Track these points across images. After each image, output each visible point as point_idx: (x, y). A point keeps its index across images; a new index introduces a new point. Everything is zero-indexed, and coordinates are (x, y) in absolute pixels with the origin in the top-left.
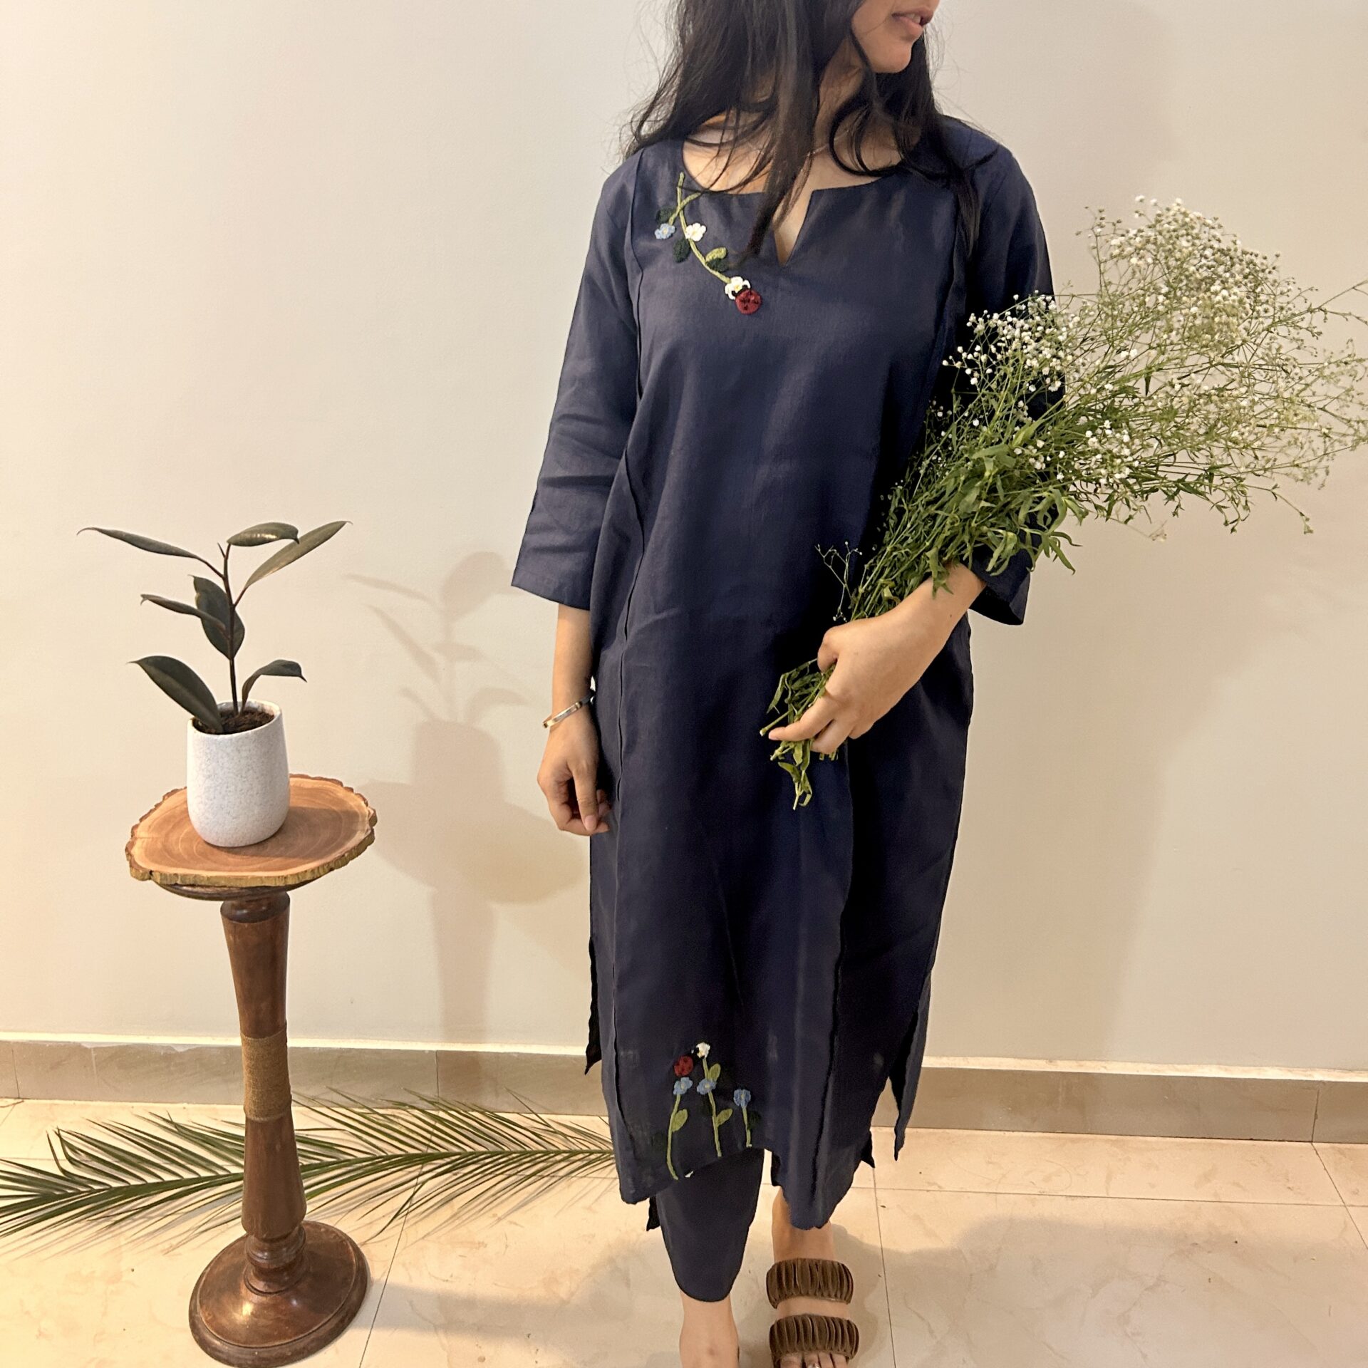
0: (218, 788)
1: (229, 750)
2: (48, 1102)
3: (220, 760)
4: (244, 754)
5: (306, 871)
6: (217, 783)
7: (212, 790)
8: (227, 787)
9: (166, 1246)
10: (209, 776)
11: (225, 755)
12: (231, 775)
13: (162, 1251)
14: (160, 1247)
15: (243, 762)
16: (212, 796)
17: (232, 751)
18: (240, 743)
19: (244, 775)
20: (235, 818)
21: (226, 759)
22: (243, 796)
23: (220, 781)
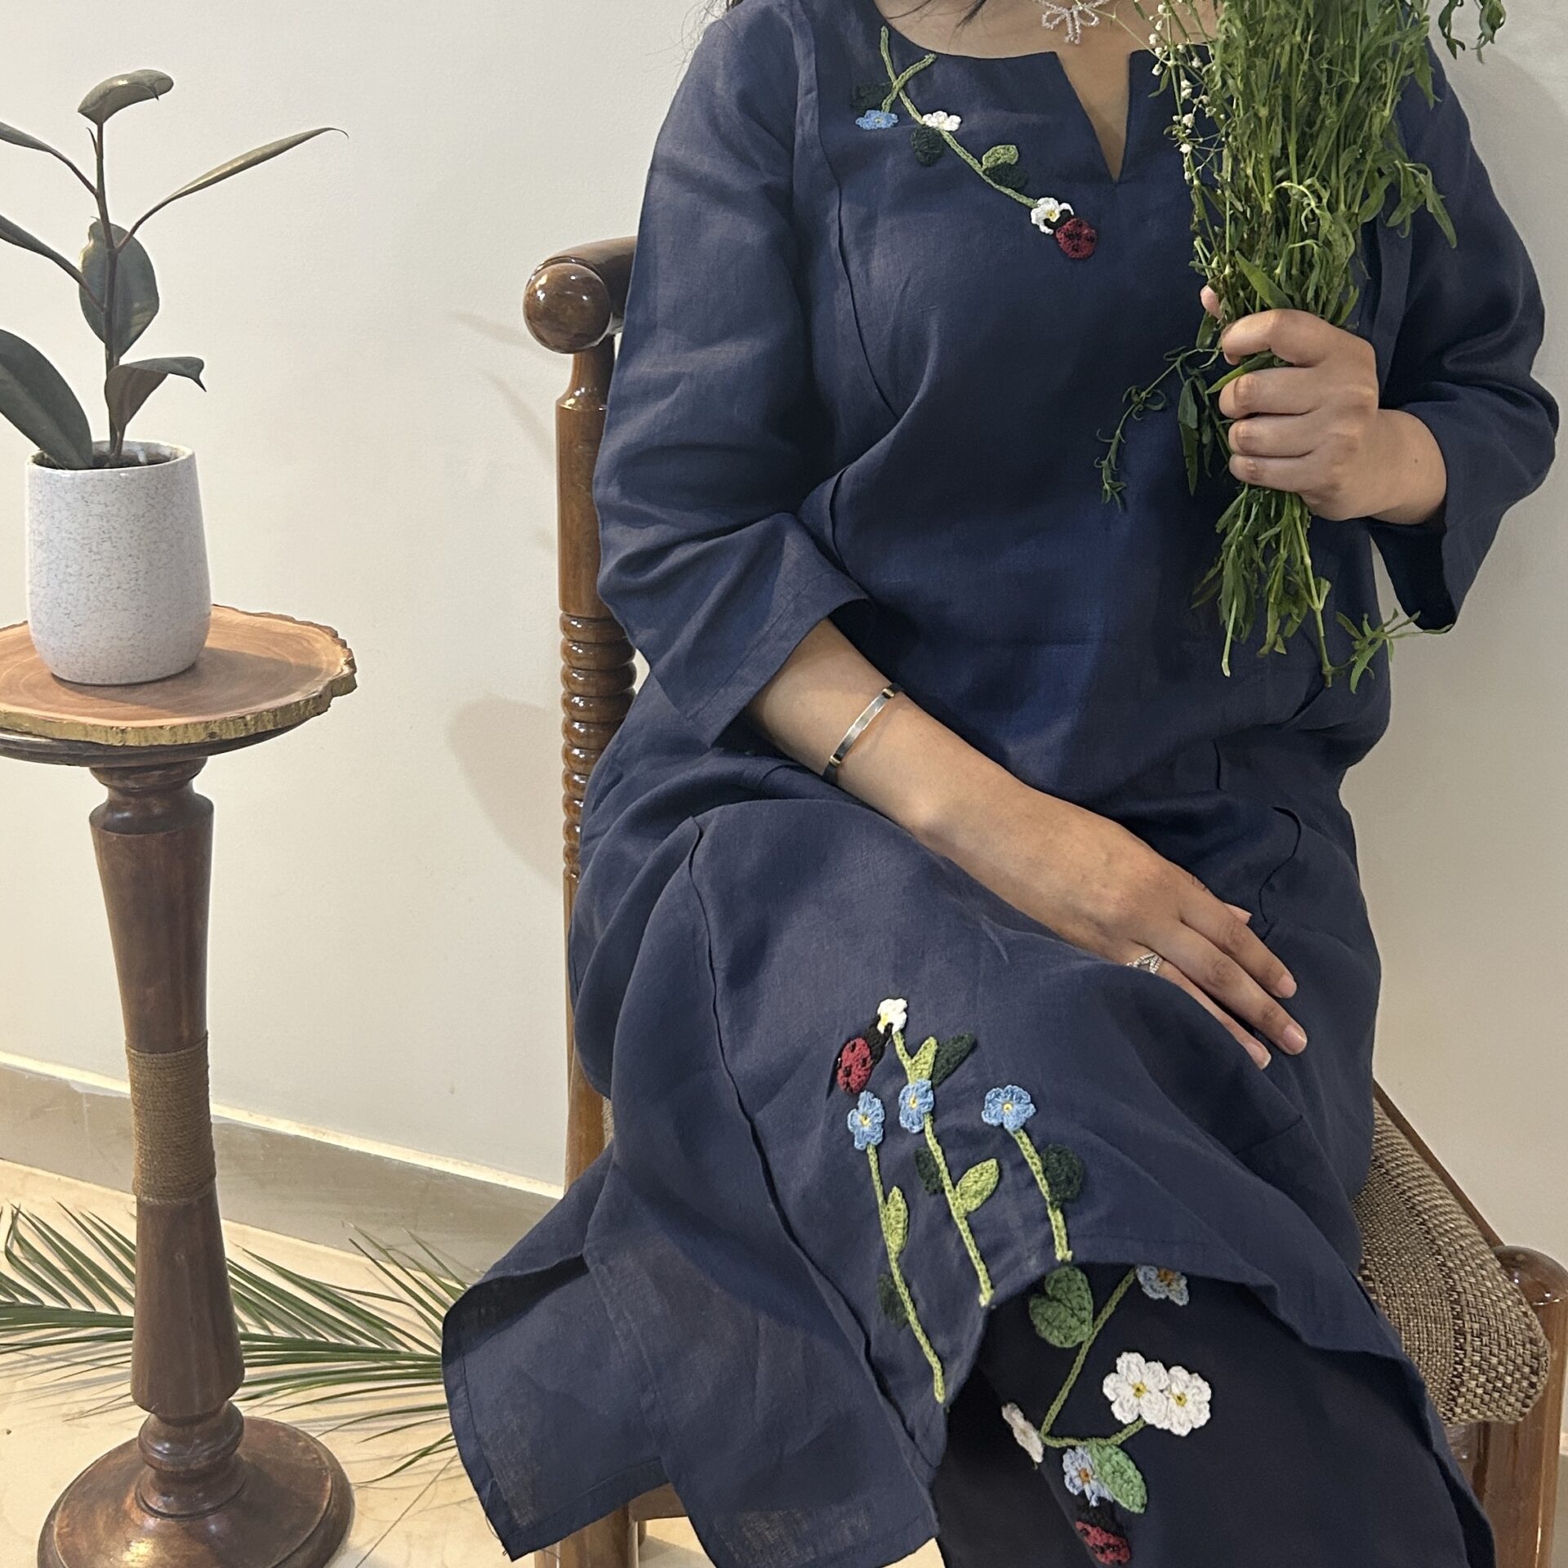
0: (53, 566)
1: (69, 498)
2: (27, 1169)
3: (57, 514)
4: (97, 509)
5: (161, 727)
6: (53, 558)
7: (44, 569)
8: (67, 566)
9: (76, 1409)
10: (42, 543)
11: (63, 505)
12: (72, 544)
13: (64, 1415)
14: (65, 1409)
15: (94, 523)
16: (44, 581)
17: (76, 500)
18: (89, 489)
19: (94, 549)
20: (80, 625)
21: (65, 513)
22: (91, 587)
23: (57, 553)
